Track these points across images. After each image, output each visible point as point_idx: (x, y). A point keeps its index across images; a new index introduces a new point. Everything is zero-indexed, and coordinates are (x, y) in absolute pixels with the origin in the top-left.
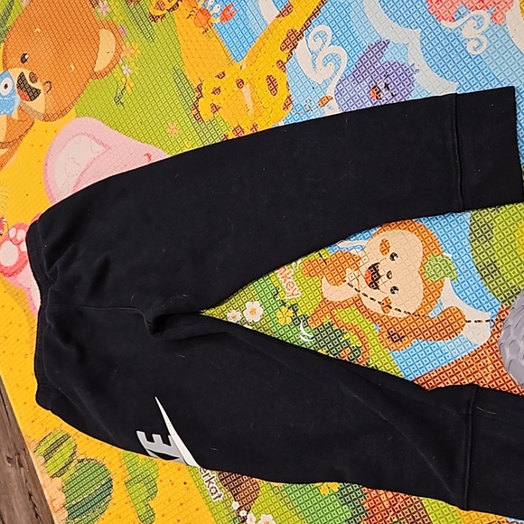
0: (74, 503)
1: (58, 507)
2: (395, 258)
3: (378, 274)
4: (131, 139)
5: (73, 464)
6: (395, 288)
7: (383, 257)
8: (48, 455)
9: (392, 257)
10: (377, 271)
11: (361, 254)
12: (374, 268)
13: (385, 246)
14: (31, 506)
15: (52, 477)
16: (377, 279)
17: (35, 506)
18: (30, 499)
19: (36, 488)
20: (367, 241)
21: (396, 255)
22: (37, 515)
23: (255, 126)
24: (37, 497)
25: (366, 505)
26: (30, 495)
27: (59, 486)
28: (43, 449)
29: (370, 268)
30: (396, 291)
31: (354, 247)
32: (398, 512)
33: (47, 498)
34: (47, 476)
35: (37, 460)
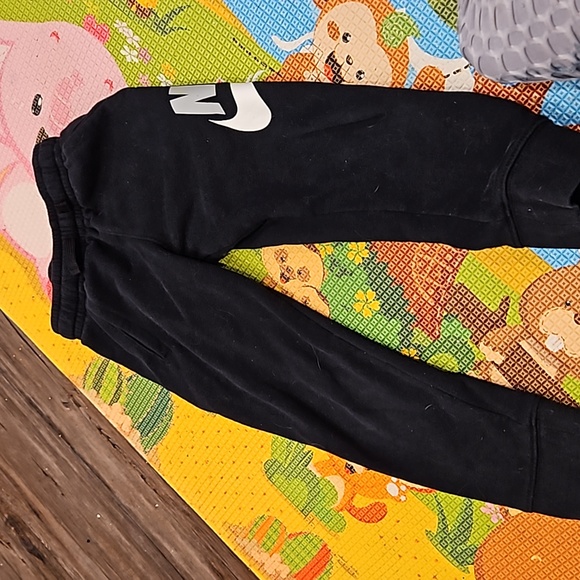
0: (141, 420)
1: (128, 431)
2: (348, 38)
3: (338, 65)
4: (29, 23)
5: (124, 385)
6: (360, 72)
7: (335, 43)
8: (97, 386)
9: (345, 38)
10: (335, 62)
11: (312, 49)
14: (106, 439)
15: (110, 404)
16: (339, 71)
17: (108, 438)
18: (102, 433)
19: (101, 420)
20: (312, 33)
21: (347, 34)
22: (114, 445)
24: (106, 429)
25: (412, 310)
26: (100, 429)
27: (121, 410)
28: (90, 382)
29: (327, 61)
30: (362, 76)
31: (303, 45)
32: (445, 304)
33: (115, 426)
34: (106, 406)
35: (89, 394)
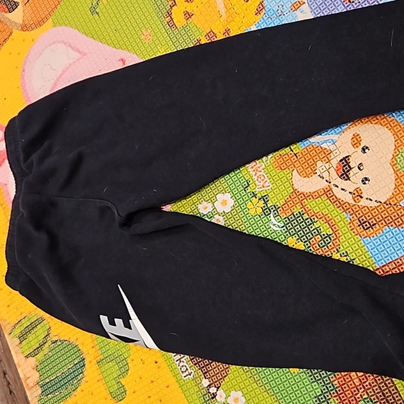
0: (47, 380)
1: (31, 385)
2: (367, 151)
3: (349, 167)
4: (106, 46)
5: (47, 345)
6: (366, 179)
7: (354, 150)
8: (22, 337)
9: (364, 150)
10: (348, 164)
11: (332, 147)
12: (345, 160)
13: (356, 140)
14: (6, 384)
15: (27, 357)
16: (348, 171)
17: (9, 383)
18: (5, 377)
19: (10, 366)
20: (338, 135)
21: (367, 148)
22: (11, 392)
23: (227, 31)
24: (11, 375)
25: (336, 382)
26: (5, 374)
27: (33, 365)
28: (18, 331)
29: (341, 161)
30: (367, 182)
31: (325, 142)
32: (368, 389)
33: (21, 376)
34: (22, 356)
35: (12, 342)
